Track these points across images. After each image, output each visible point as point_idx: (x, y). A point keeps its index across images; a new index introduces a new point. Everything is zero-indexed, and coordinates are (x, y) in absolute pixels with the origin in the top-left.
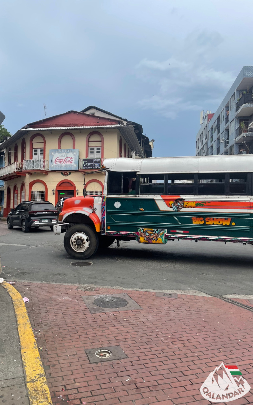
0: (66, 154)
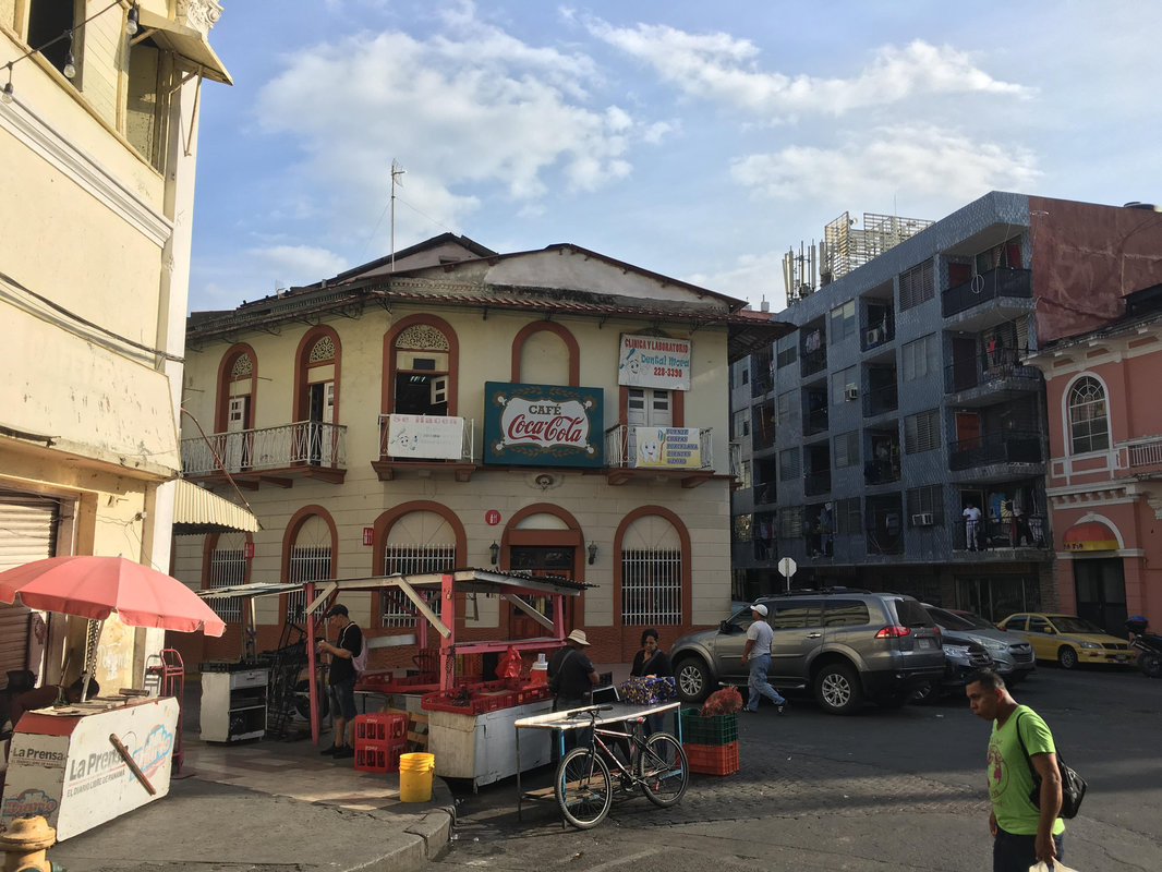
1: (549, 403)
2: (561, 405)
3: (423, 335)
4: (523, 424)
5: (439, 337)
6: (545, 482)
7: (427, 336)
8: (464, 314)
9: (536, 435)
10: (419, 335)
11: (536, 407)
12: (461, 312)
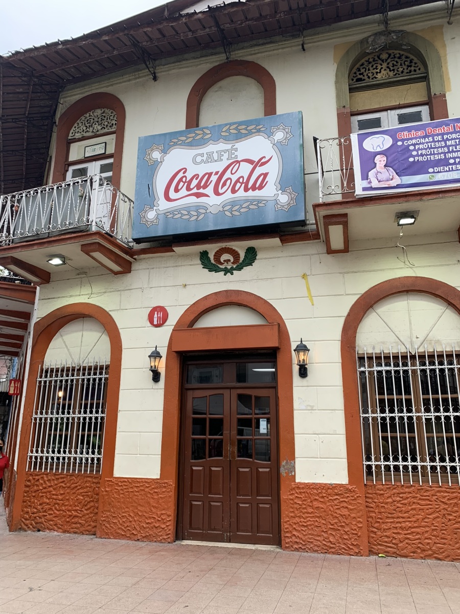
0: (229, 147)
1: (222, 146)
2: (237, 145)
3: (96, 119)
4: (184, 179)
5: (112, 118)
6: (227, 261)
7: (100, 120)
8: (134, 82)
9: (201, 191)
10: (92, 121)
11: (202, 155)
12: (129, 80)
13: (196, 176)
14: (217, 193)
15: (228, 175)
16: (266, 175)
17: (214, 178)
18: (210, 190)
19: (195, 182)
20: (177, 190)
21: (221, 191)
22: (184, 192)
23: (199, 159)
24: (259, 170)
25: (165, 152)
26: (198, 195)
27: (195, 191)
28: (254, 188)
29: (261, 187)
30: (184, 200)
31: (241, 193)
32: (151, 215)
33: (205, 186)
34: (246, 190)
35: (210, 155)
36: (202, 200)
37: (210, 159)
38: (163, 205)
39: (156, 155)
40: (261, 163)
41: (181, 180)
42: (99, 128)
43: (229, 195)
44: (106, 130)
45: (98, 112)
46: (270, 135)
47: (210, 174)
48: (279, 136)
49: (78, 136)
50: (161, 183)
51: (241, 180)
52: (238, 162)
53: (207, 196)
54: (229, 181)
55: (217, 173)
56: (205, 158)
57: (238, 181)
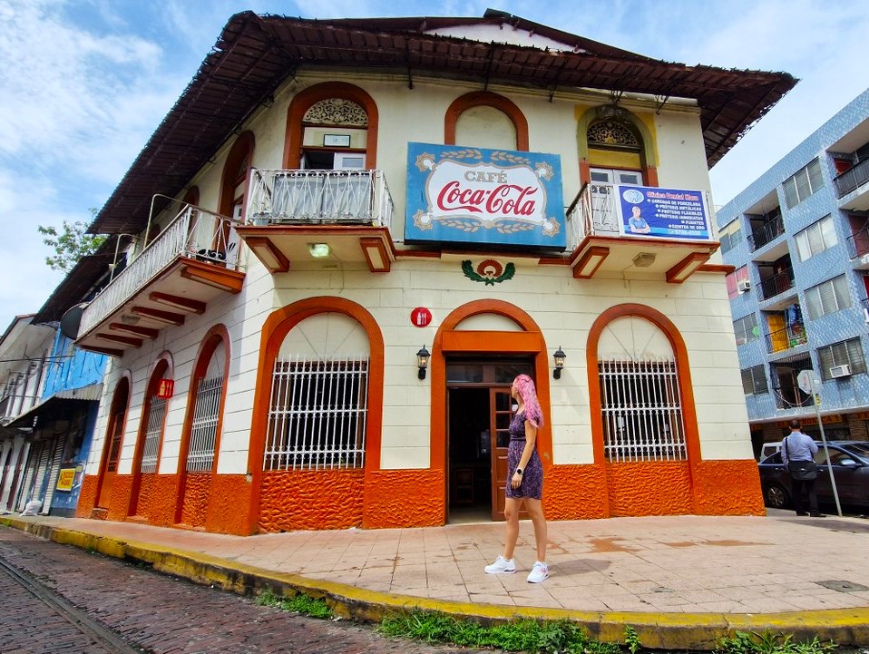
0: (498, 171)
1: (492, 169)
2: (506, 171)
3: (338, 109)
4: (457, 192)
5: (357, 112)
6: (490, 273)
7: (342, 110)
8: (386, 82)
9: (474, 205)
10: (333, 109)
11: (474, 173)
12: (381, 80)
13: (468, 191)
14: (490, 211)
15: (498, 196)
16: (533, 203)
17: (486, 197)
18: (482, 206)
19: (467, 197)
20: (450, 200)
21: (493, 209)
22: (457, 203)
23: (471, 176)
24: (526, 198)
25: (437, 161)
26: (472, 209)
27: (468, 204)
28: (523, 212)
29: (529, 213)
30: (456, 211)
31: (511, 215)
32: (425, 219)
33: (478, 202)
34: (516, 212)
35: (481, 175)
36: (475, 214)
37: (481, 177)
38: (436, 212)
39: (428, 163)
40: (527, 191)
41: (453, 192)
42: (342, 118)
43: (500, 215)
44: (350, 123)
45: (339, 102)
46: (534, 169)
47: (482, 192)
48: (543, 172)
49: (314, 120)
50: (433, 192)
51: (511, 203)
52: (508, 186)
53: (480, 211)
54: (500, 202)
55: (488, 192)
56: (476, 176)
57: (508, 203)
